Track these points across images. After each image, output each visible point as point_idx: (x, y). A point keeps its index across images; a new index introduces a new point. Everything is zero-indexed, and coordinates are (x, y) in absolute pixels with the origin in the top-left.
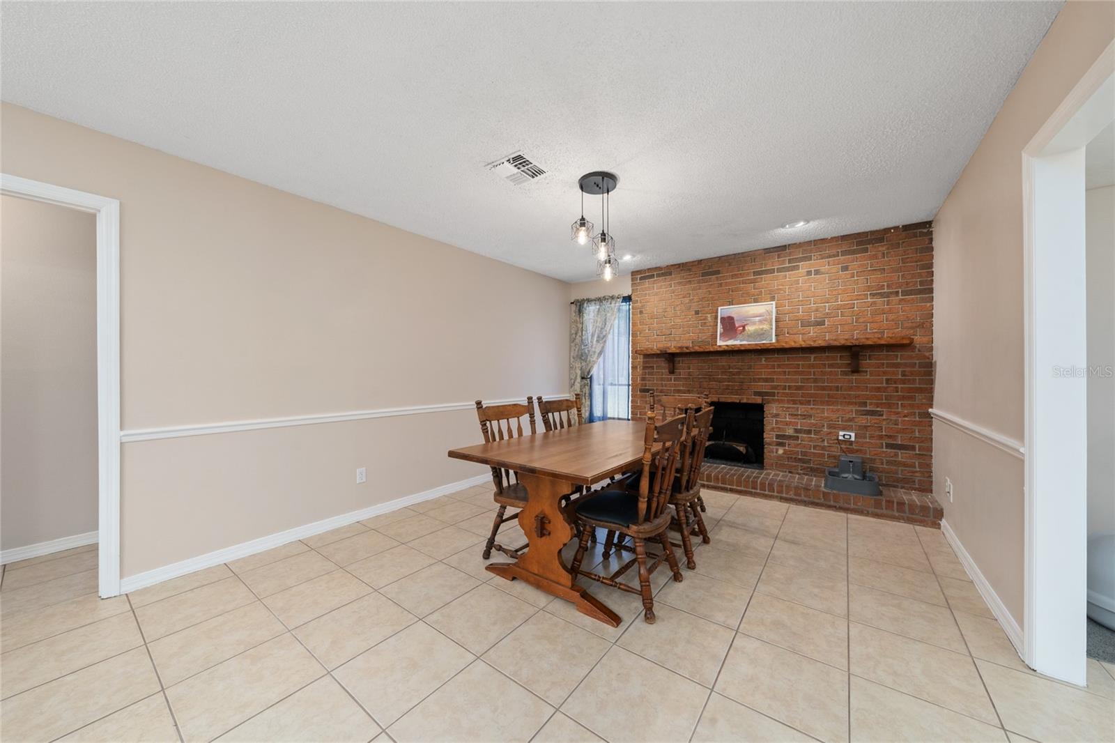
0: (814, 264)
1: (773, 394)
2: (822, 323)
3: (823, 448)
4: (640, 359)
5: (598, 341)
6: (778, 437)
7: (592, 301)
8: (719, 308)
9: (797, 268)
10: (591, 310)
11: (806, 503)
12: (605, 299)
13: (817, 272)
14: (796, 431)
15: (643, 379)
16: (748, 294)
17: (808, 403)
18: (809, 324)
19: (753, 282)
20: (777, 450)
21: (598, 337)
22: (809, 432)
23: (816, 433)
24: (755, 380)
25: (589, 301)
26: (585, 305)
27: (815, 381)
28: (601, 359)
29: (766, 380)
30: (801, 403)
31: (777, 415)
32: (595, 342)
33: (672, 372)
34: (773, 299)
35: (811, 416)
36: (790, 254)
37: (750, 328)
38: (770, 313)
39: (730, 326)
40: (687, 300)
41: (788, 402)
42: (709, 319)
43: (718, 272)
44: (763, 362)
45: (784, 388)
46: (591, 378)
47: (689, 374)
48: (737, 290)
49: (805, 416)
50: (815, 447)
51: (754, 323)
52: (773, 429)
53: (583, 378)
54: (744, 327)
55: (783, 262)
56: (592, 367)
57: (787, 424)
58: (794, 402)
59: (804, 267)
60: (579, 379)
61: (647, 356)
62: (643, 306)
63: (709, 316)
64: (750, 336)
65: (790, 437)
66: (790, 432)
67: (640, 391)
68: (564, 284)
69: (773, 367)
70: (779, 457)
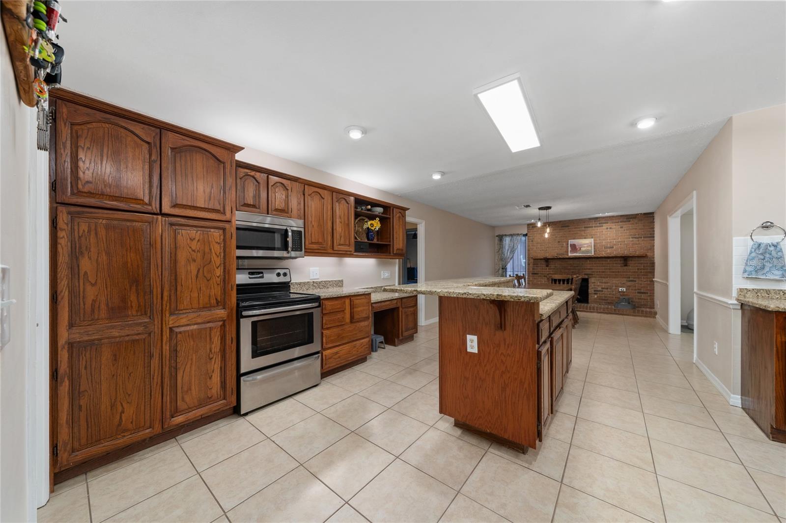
0: (609, 225)
1: (592, 275)
2: (613, 247)
3: (613, 295)
4: (532, 261)
5: (510, 253)
6: (595, 291)
7: (507, 235)
8: (569, 241)
9: (602, 226)
10: (507, 240)
11: (607, 313)
12: (514, 235)
13: (610, 228)
14: (602, 288)
15: (533, 269)
16: (582, 235)
17: (607, 278)
18: (607, 248)
19: (584, 230)
20: (594, 296)
21: (511, 251)
22: (607, 289)
23: (610, 289)
24: (585, 269)
25: (506, 235)
26: (504, 237)
27: (610, 269)
28: (511, 261)
29: (589, 269)
30: (604, 278)
31: (594, 283)
32: (509, 253)
33: (547, 266)
34: (592, 238)
35: (608, 283)
36: (599, 221)
37: (583, 249)
38: (591, 243)
39: (574, 248)
40: (554, 237)
41: (599, 277)
42: (565, 245)
43: (568, 226)
44: (588, 262)
45: (597, 272)
46: (506, 269)
47: (555, 267)
48: (577, 233)
49: (605, 283)
50: (610, 294)
51: (584, 247)
52: (592, 288)
53: (502, 269)
54: (580, 248)
55: (597, 224)
56: (508, 264)
57: (598, 286)
58: (601, 277)
59: (605, 226)
60: (501, 269)
61: (534, 259)
62: (533, 239)
63: (564, 243)
64: (583, 252)
65: (600, 291)
66: (599, 289)
67: (532, 274)
68: (493, 228)
69: (592, 264)
70: (595, 299)
